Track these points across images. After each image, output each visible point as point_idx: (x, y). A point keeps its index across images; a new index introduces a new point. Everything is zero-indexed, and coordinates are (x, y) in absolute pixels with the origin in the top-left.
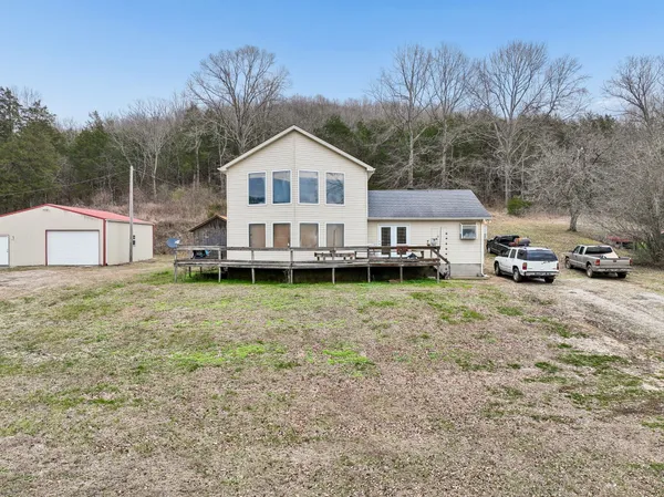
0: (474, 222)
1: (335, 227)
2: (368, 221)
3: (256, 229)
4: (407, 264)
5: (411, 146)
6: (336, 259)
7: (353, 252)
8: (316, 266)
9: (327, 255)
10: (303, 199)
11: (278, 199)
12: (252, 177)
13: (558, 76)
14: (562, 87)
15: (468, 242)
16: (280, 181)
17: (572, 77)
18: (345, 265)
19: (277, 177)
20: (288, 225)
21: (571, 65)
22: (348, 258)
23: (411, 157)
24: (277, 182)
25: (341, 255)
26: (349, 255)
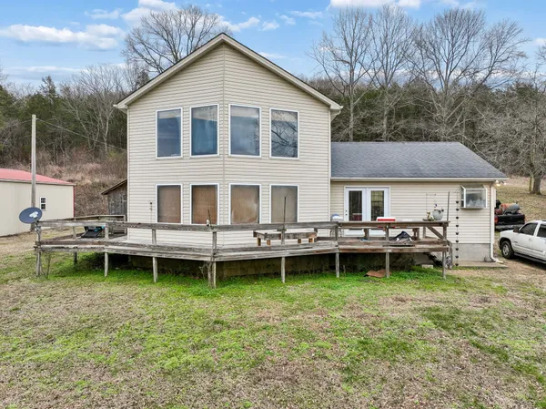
0: (480, 184)
1: (284, 192)
2: (333, 182)
3: (167, 194)
4: (397, 250)
5: (352, 109)
6: (288, 242)
7: (312, 230)
8: (256, 255)
9: (273, 236)
10: (236, 149)
11: (198, 149)
12: (162, 116)
13: (497, 40)
14: (502, 51)
15: (473, 213)
16: (202, 122)
17: (511, 41)
18: (301, 251)
19: (197, 115)
20: (214, 187)
21: (510, 29)
22: (304, 241)
23: (351, 120)
24: (198, 124)
25: (295, 236)
26: (307, 235)
